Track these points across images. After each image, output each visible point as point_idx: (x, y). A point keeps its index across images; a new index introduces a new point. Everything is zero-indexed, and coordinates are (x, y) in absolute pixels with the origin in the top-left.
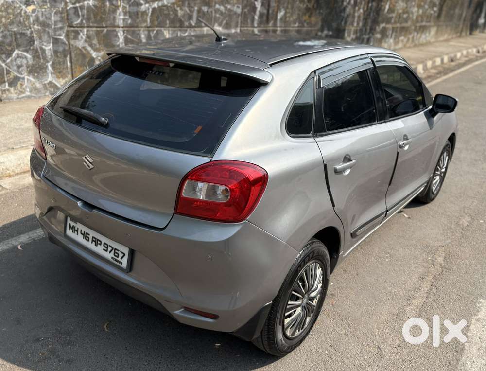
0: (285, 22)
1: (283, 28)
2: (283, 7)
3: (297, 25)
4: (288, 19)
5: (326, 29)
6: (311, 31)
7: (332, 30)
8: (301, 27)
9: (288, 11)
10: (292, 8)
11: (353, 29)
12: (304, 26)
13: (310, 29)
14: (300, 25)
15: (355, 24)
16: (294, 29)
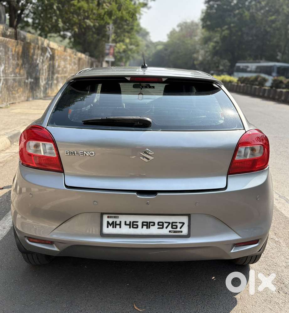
0: (5, 73)
1: (4, 78)
2: (3, 63)
3: (13, 75)
4: (7, 71)
5: (29, 77)
6: (21, 79)
7: (33, 79)
8: (15, 77)
9: (6, 65)
10: (9, 63)
11: (43, 77)
12: (16, 76)
13: (20, 78)
14: (15, 75)
15: (44, 75)
16: (11, 78)
